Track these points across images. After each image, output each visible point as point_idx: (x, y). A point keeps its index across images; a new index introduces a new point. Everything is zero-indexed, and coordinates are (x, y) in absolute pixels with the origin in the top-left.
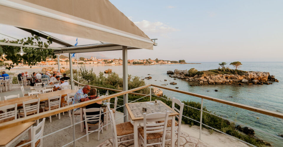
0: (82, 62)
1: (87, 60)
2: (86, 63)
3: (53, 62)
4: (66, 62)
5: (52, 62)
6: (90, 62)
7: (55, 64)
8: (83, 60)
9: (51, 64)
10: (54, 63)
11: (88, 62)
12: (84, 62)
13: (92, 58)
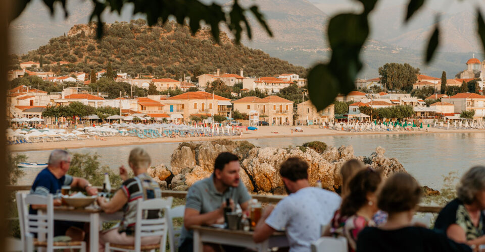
0: (405, 99)
1: (437, 84)
2: (437, 108)
3: (207, 102)
4: (290, 104)
5: (199, 102)
6: (464, 102)
7: (218, 119)
8: (407, 89)
9: (197, 119)
10: (214, 111)
11: (446, 107)
12: (420, 107)
13: (471, 67)
